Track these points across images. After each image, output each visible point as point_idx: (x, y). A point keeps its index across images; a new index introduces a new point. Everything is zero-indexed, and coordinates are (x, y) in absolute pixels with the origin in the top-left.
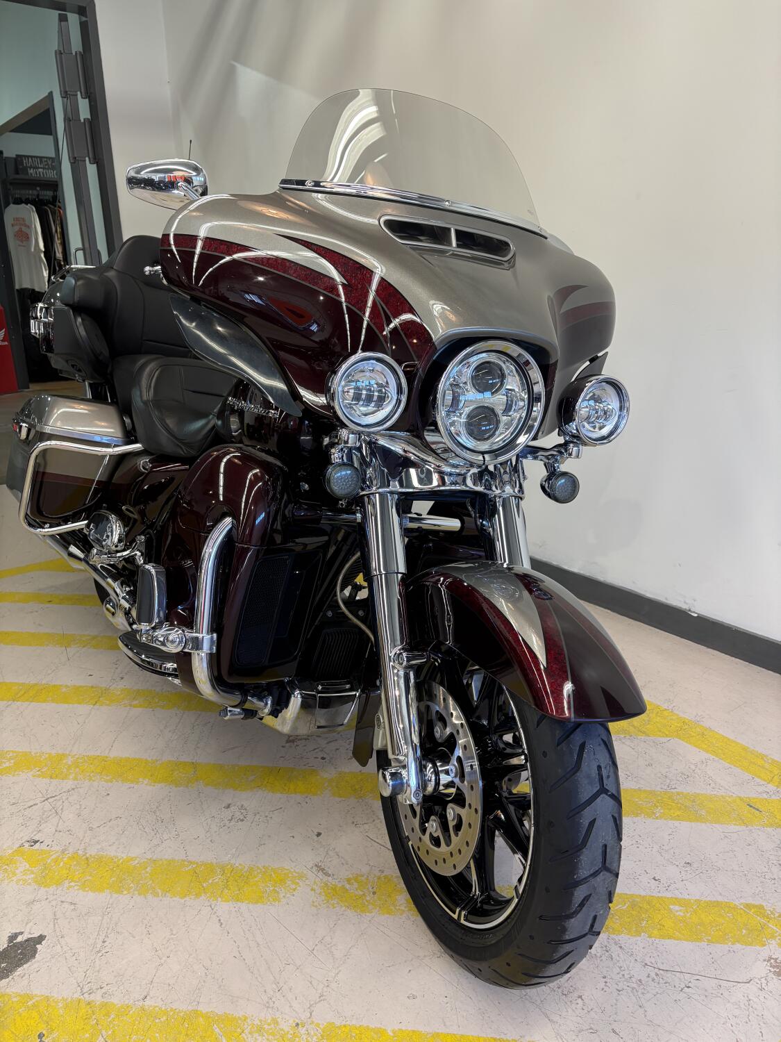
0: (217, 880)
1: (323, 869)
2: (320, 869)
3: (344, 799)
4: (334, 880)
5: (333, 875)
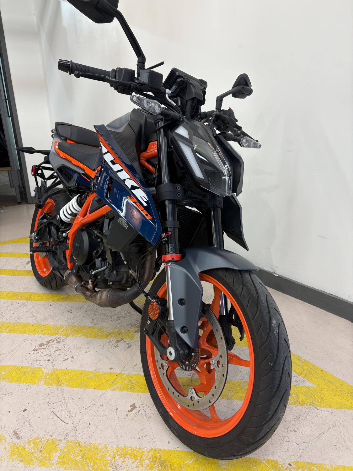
1: (18, 434)
2: (16, 434)
3: (49, 386)
4: (20, 442)
5: (21, 438)
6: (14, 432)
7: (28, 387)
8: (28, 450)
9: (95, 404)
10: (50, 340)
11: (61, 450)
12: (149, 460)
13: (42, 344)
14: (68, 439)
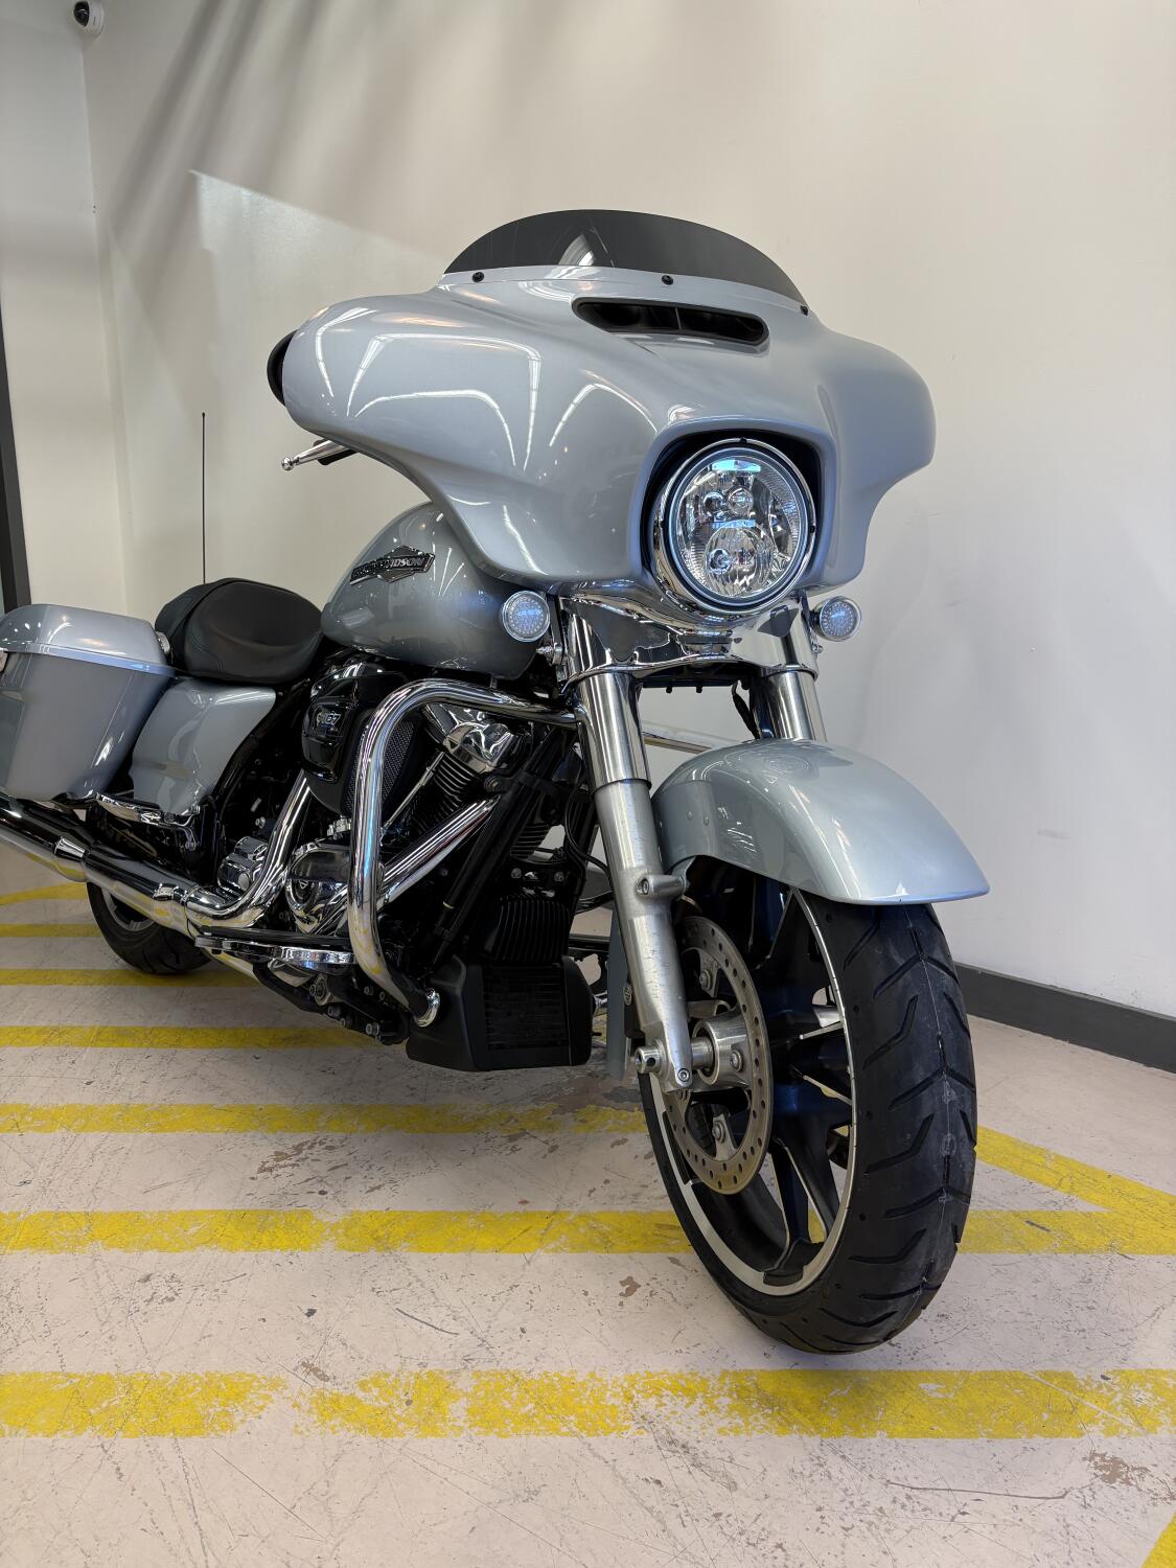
0: (117, 1402)
1: (317, 1370)
2: (310, 1368)
3: (357, 1253)
4: (335, 1387)
5: (335, 1377)
6: (304, 1364)
7: (291, 1258)
8: (368, 1402)
9: (516, 1286)
10: (302, 1145)
11: (466, 1394)
12: (730, 1396)
13: (280, 1156)
14: (477, 1368)
